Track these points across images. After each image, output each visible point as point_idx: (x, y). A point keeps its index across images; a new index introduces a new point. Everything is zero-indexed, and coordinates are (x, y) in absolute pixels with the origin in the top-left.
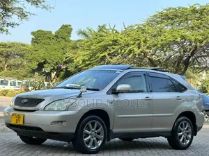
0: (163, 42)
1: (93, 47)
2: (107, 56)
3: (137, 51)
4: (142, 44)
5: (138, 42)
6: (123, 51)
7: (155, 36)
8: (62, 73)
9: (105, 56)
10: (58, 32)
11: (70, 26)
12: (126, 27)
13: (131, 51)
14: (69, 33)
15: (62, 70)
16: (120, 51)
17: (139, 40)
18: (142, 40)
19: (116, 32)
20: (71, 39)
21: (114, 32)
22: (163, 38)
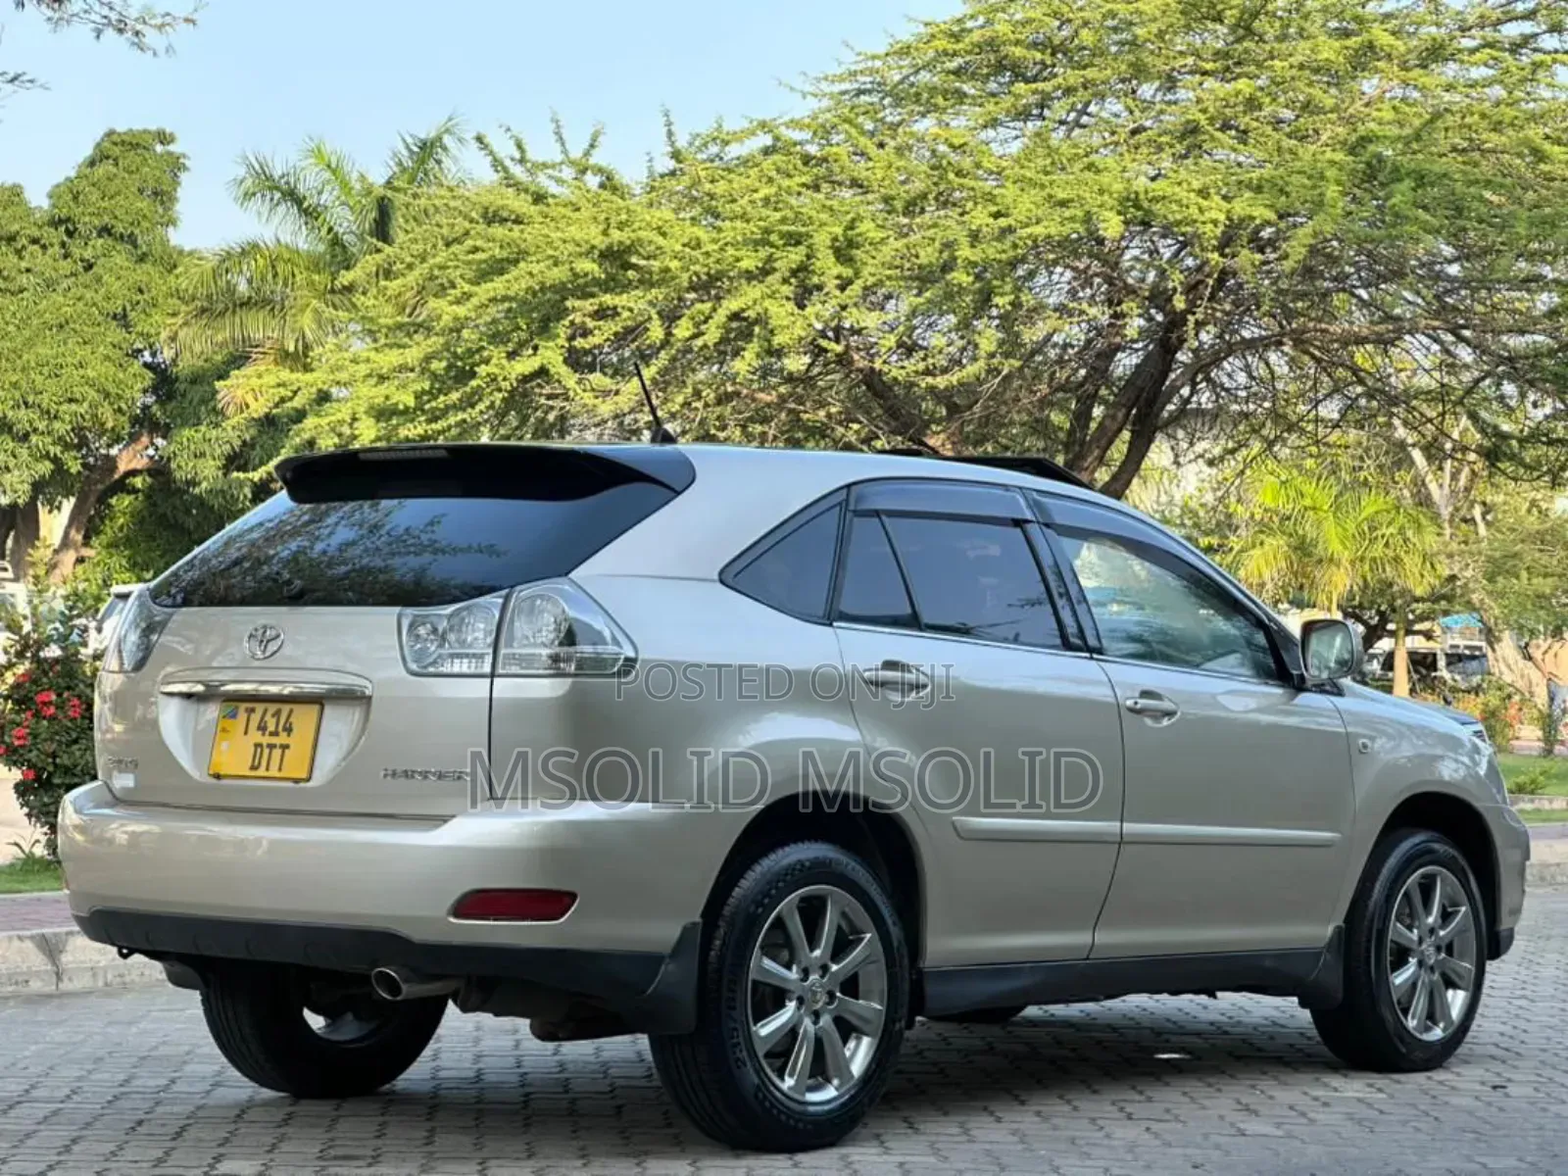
0: (991, 251)
1: (445, 310)
2: (560, 369)
3: (790, 324)
4: (828, 268)
5: (796, 255)
6: (683, 330)
7: (913, 207)
8: (122, 502)
9: (543, 372)
10: (71, 191)
11: (164, 138)
12: (682, 143)
13: (742, 328)
14: (163, 196)
15: (121, 486)
16: (656, 332)
17: (794, 240)
18: (821, 240)
19: (609, 183)
20: (177, 237)
21: (592, 181)
22: (980, 217)
